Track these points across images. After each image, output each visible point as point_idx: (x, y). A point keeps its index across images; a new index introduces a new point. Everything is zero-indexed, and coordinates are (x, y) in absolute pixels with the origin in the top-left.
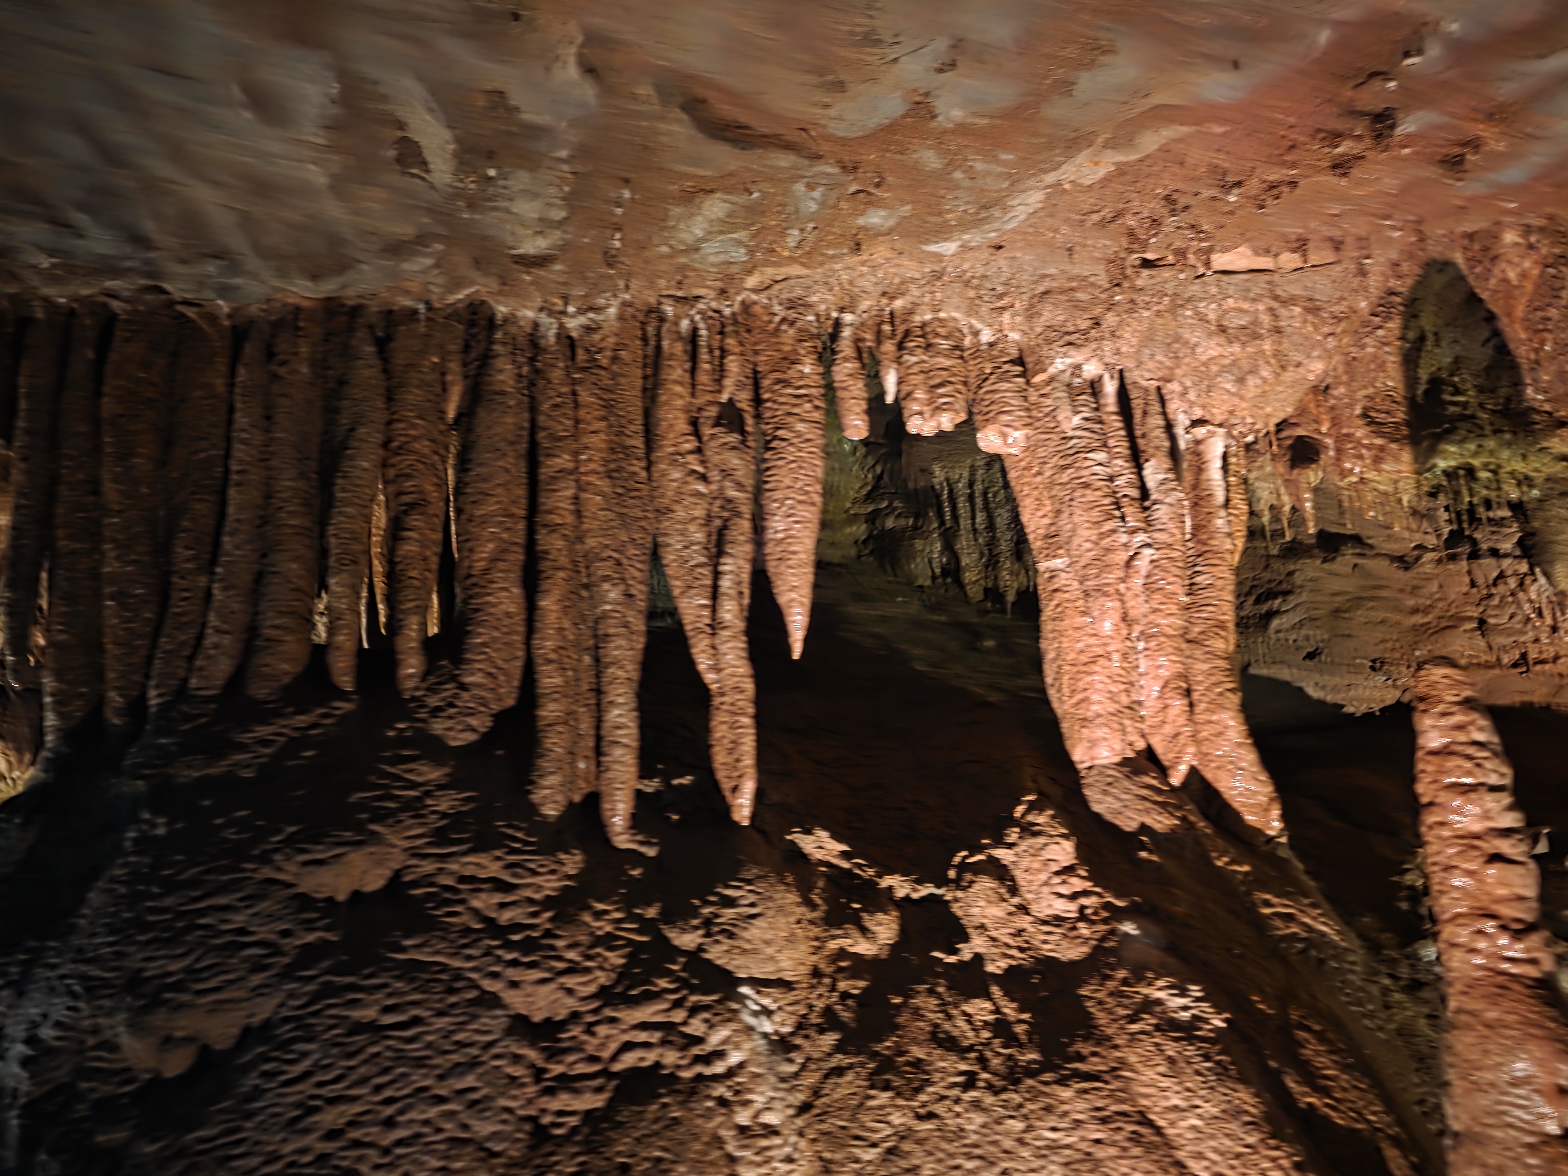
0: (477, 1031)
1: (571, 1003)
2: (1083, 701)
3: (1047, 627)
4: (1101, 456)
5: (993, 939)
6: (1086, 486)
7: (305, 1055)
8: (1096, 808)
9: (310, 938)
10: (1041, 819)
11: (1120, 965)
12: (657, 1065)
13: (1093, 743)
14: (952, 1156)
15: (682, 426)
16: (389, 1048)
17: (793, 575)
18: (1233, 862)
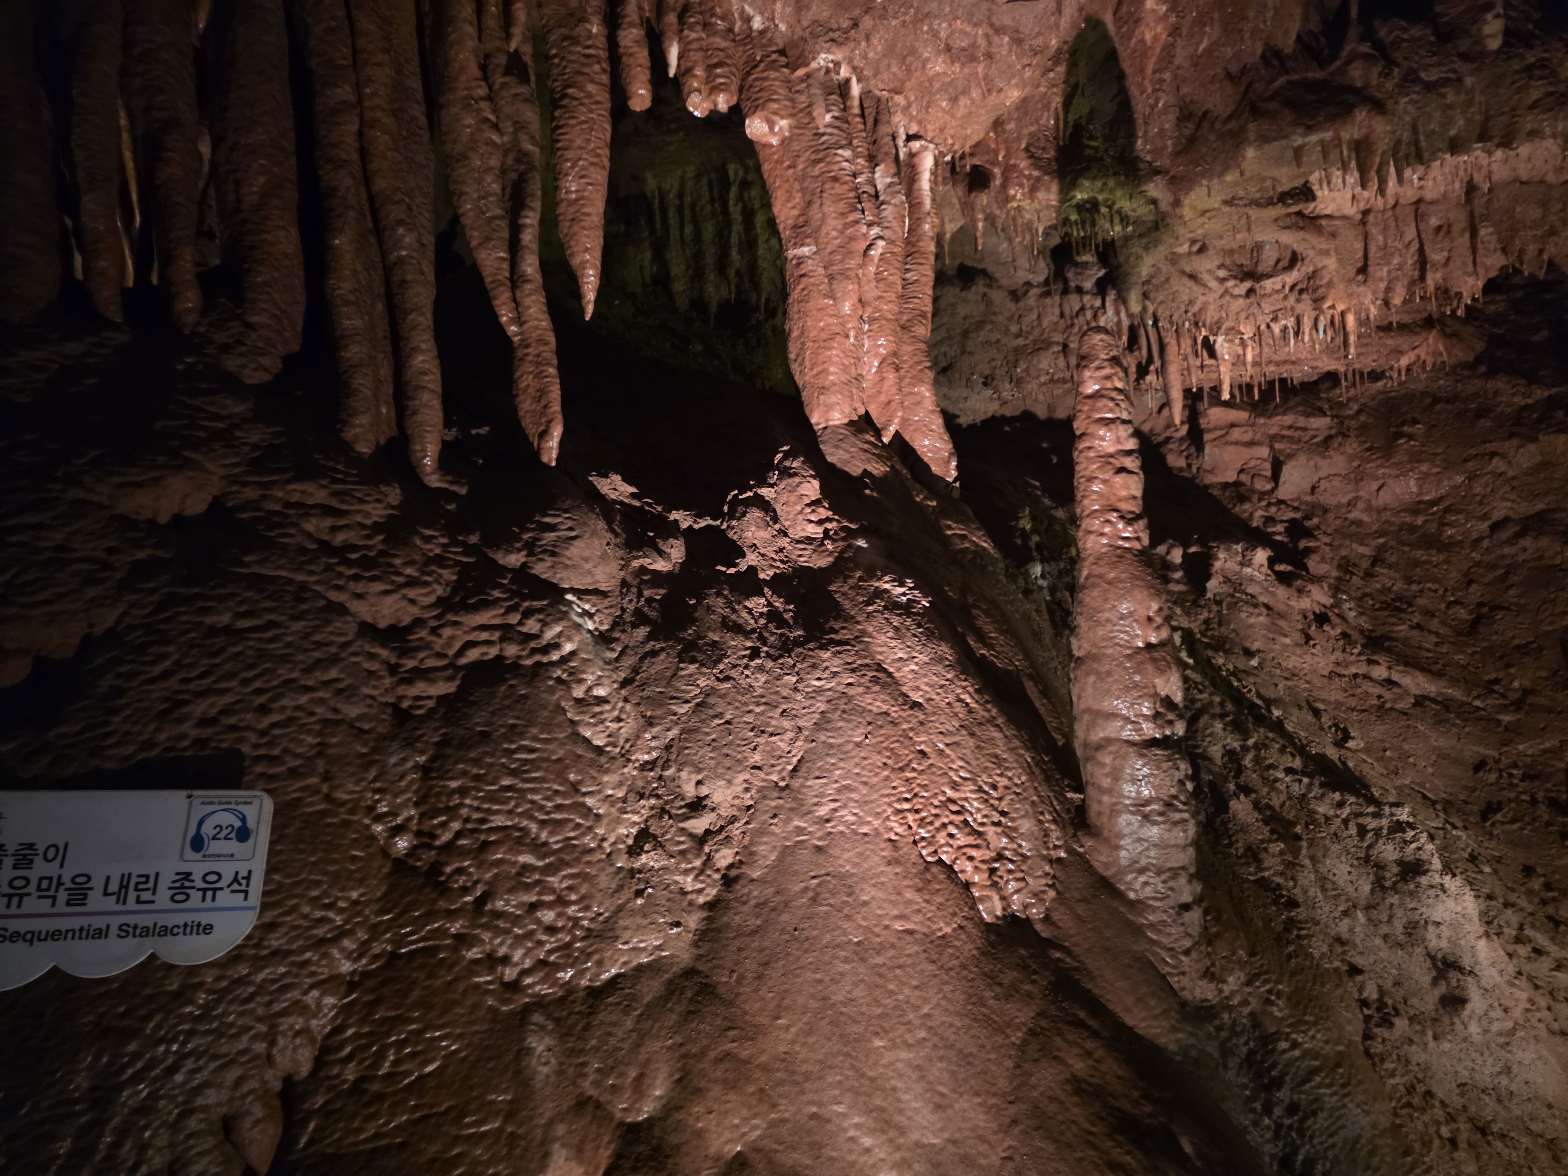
0: (332, 633)
1: (415, 611)
2: (821, 372)
3: (793, 309)
4: (847, 153)
5: (763, 555)
6: (835, 179)
7: (163, 657)
8: (829, 459)
9: (140, 555)
10: (795, 465)
11: (857, 567)
12: (499, 658)
13: (829, 408)
14: (746, 704)
15: (473, 69)
16: (250, 647)
17: (588, 236)
18: (925, 498)
